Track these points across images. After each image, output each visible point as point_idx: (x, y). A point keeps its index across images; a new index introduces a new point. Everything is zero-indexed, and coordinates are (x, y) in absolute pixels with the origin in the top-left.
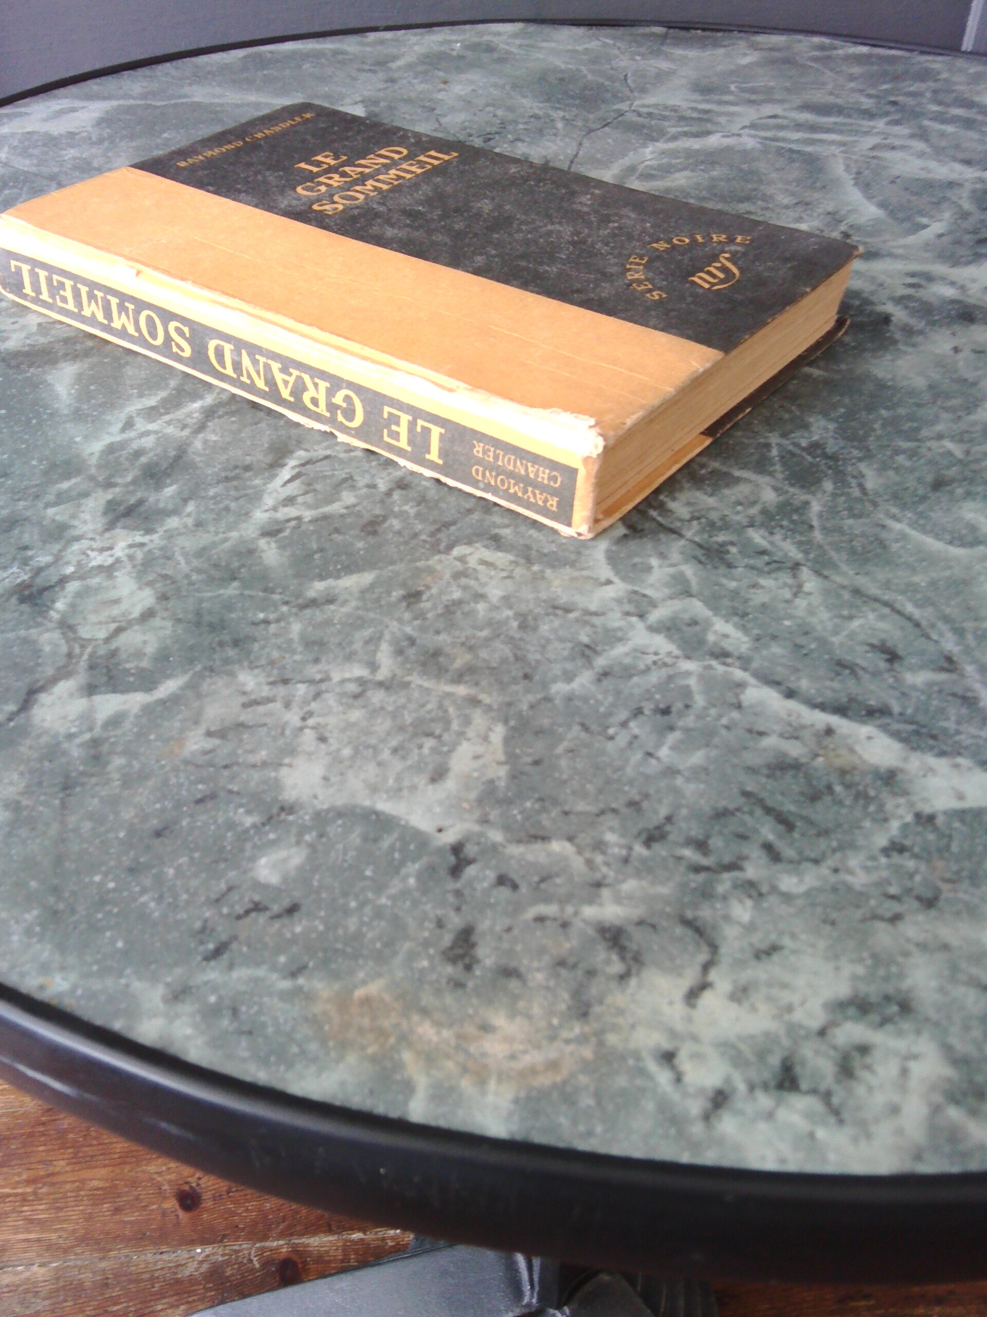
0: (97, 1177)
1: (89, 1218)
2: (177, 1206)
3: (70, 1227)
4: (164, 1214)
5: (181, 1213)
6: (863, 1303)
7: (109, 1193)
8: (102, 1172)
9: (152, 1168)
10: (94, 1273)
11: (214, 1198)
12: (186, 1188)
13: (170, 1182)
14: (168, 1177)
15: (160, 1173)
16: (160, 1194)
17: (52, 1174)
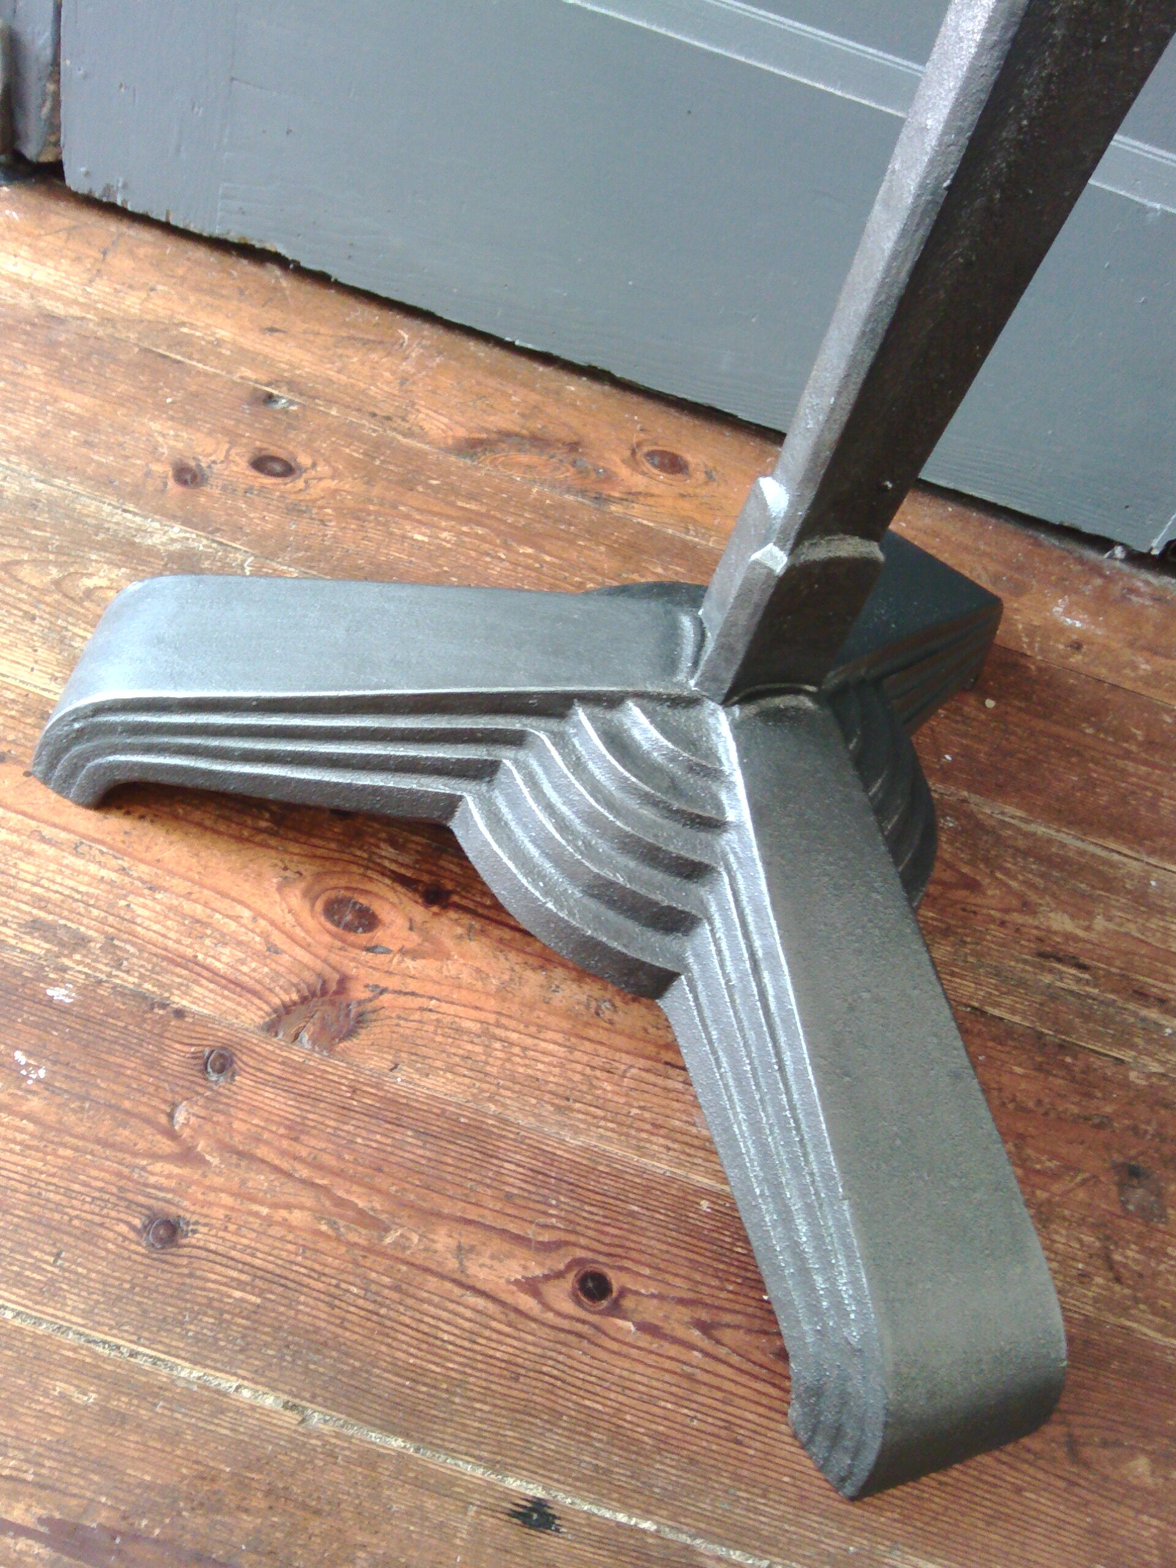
0: (75, 403)
1: (44, 435)
2: (170, 473)
3: (16, 433)
4: (148, 474)
5: (171, 483)
6: (1073, 971)
7: (86, 424)
8: (87, 400)
9: (155, 426)
10: (22, 488)
11: (224, 488)
12: (192, 464)
13: (170, 448)
14: (172, 443)
15: (164, 436)
16: (154, 452)
17: (19, 374)
